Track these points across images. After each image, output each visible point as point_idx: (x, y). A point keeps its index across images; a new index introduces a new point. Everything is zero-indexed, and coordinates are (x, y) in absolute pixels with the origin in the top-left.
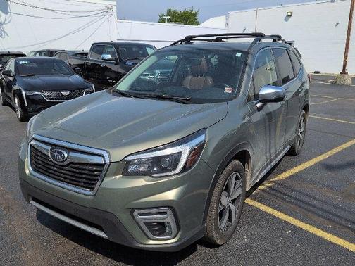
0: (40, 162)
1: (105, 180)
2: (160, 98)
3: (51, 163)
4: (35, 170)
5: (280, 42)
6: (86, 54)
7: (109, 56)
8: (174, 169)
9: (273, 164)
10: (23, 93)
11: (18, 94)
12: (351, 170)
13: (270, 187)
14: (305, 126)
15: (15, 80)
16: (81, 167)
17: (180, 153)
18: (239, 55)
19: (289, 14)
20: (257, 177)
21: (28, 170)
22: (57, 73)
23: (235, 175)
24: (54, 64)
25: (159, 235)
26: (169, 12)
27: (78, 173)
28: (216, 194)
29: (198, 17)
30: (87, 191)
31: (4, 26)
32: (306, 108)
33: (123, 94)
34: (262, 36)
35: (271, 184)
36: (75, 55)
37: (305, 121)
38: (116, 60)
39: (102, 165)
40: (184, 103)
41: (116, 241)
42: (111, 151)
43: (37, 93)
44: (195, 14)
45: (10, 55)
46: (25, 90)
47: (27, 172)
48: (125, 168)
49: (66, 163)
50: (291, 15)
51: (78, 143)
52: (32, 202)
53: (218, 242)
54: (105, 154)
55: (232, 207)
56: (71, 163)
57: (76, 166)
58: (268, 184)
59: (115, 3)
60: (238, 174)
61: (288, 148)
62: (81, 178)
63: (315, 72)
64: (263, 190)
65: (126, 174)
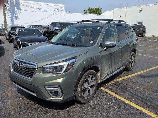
0: (15, 68)
1: (36, 74)
2: (66, 45)
3: (19, 68)
4: (14, 71)
5: (123, 23)
6: (49, 27)
7: (57, 28)
8: (61, 71)
9: (114, 73)
10: (21, 42)
11: (19, 43)
12: (152, 78)
13: (113, 84)
14: (134, 59)
15: (18, 37)
16: (28, 69)
17: (64, 65)
18: (99, 28)
19: (141, 10)
20: (105, 78)
21: (12, 70)
22: (35, 35)
23: (91, 76)
24: (35, 31)
25: (55, 96)
26: (89, 9)
27: (27, 72)
28: (80, 82)
29: (101, 11)
30: (30, 78)
31: (18, 15)
32: (134, 51)
33: (53, 43)
34: (112, 20)
35: (114, 82)
36: (45, 27)
37: (134, 56)
38: (60, 30)
39: (35, 69)
40: (73, 47)
41: (39, 97)
42: (39, 64)
43: (26, 43)
44: (100, 10)
45: (18, 27)
46: (21, 41)
47: (11, 71)
48: (43, 70)
49: (23, 68)
50: (142, 10)
51: (30, 61)
52: (13, 83)
53: (82, 102)
54: (36, 65)
55: (90, 89)
56: (25, 68)
57: (27, 69)
58: (113, 82)
59: (64, 5)
60: (93, 76)
61: (123, 67)
62: (28, 73)
63: (153, 36)
64: (110, 84)
65: (44, 72)
